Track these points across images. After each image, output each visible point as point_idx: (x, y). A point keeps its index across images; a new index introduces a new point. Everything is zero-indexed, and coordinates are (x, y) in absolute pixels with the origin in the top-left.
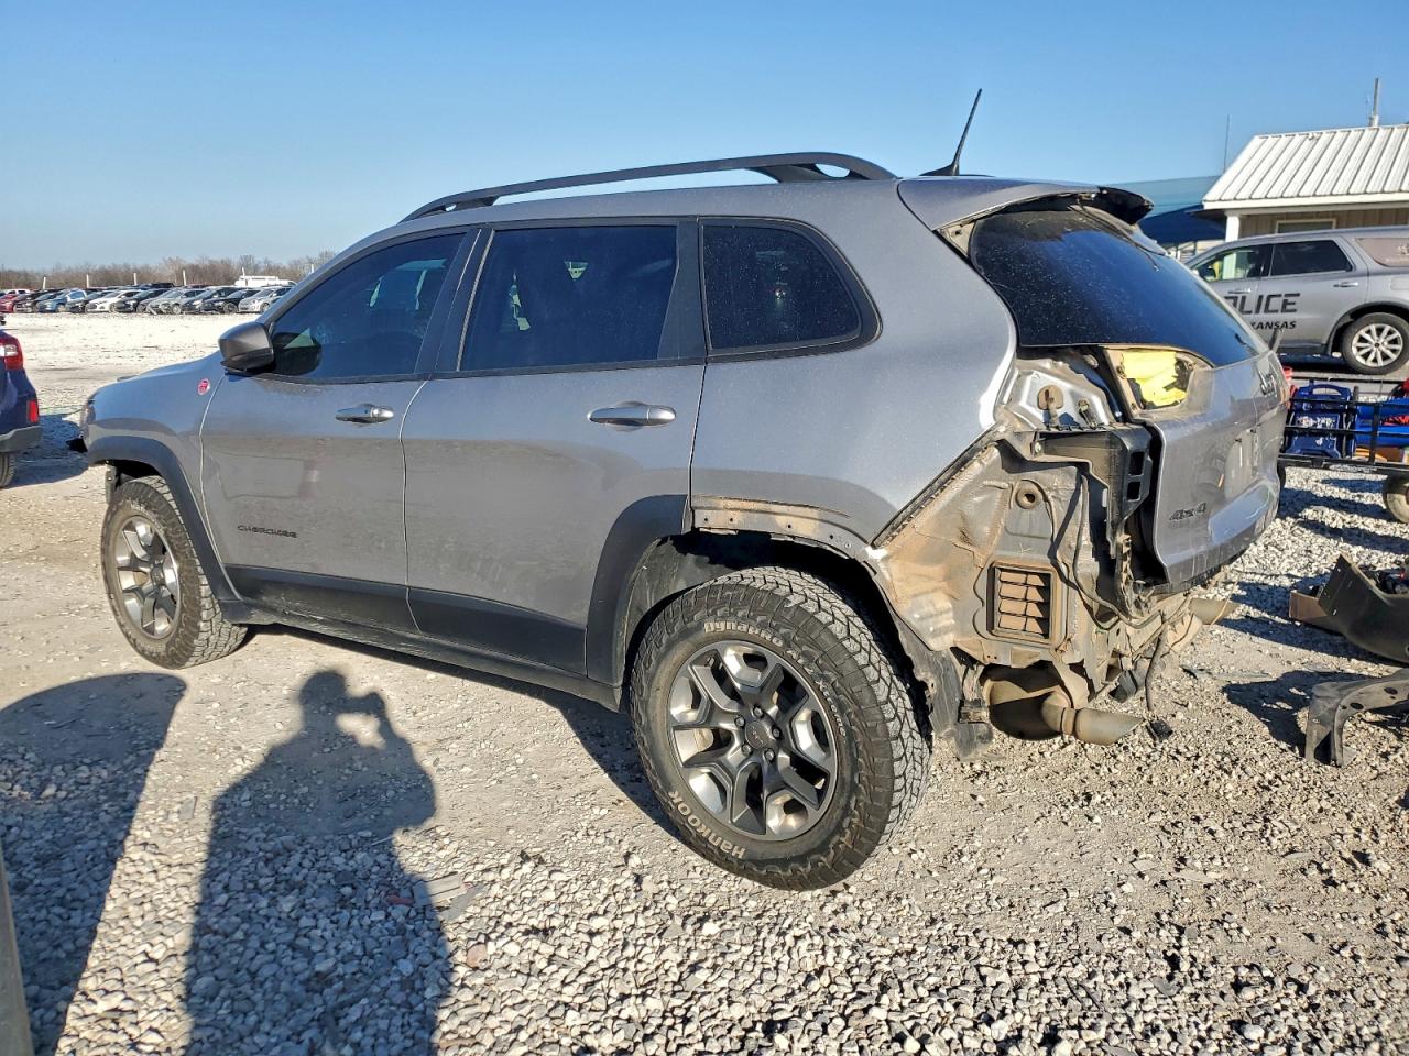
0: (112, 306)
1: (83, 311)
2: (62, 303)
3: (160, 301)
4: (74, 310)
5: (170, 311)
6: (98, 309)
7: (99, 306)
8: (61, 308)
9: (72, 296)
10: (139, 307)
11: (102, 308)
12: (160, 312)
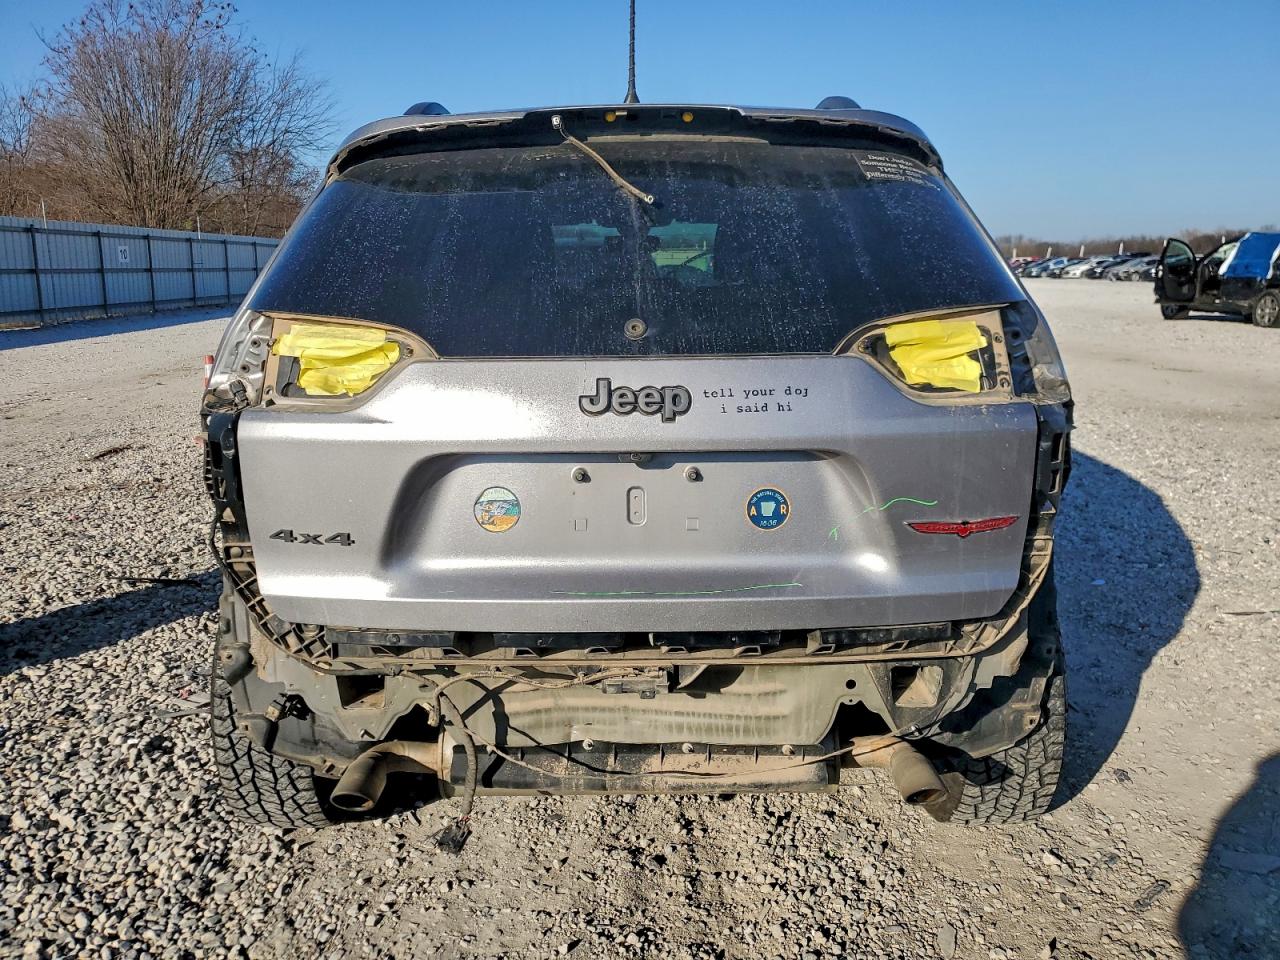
0: (1082, 273)
1: (1059, 276)
2: (1045, 269)
3: (1121, 270)
4: (1053, 275)
5: (1128, 278)
6: (1070, 275)
7: (1072, 273)
8: (1044, 274)
9: (1055, 264)
10: (1105, 274)
11: (1075, 274)
12: (1119, 279)
